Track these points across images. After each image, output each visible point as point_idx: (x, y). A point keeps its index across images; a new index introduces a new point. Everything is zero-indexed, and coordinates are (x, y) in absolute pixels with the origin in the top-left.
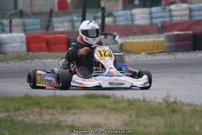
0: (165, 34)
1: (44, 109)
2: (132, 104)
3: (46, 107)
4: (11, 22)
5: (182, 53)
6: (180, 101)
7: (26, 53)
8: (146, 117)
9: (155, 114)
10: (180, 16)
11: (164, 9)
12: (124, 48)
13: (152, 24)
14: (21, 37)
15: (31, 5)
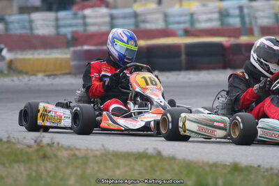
0: (72, 49)
11: (75, 14)
12: (13, 67)
13: (58, 34)
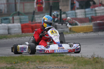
0: (93, 22)
1: (30, 62)
2: (75, 59)
3: (31, 61)
4: (13, 18)
5: (101, 32)
6: (100, 57)
7: (21, 34)
8: (82, 65)
9: (87, 64)
10: (100, 13)
11: (92, 10)
12: (71, 30)
13: (86, 17)
14: (19, 25)
15: (24, 9)
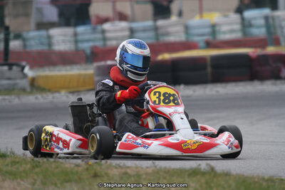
0: (95, 64)
8: (56, 185)
9: (70, 181)
10: (116, 39)
11: (94, 29)
12: (36, 84)
13: (77, 50)
